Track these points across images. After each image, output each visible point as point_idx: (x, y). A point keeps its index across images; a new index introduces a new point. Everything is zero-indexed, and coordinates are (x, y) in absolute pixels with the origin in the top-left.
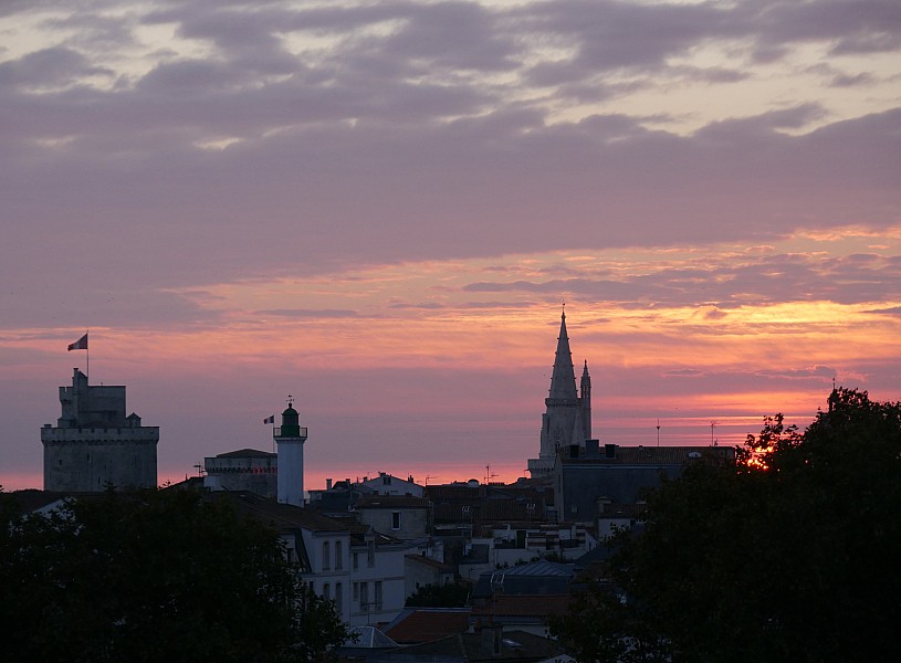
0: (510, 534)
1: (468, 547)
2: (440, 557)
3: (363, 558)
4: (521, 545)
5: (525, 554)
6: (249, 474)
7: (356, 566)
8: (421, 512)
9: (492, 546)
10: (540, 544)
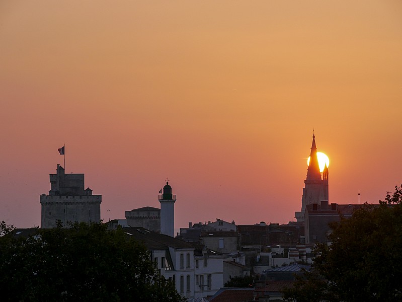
0: (280, 250)
1: (258, 257)
2: (243, 263)
3: (201, 262)
4: (286, 256)
5: (287, 261)
6: (148, 220)
7: (197, 266)
8: (234, 239)
9: (270, 257)
10: (296, 255)
